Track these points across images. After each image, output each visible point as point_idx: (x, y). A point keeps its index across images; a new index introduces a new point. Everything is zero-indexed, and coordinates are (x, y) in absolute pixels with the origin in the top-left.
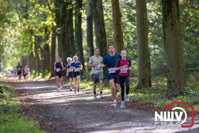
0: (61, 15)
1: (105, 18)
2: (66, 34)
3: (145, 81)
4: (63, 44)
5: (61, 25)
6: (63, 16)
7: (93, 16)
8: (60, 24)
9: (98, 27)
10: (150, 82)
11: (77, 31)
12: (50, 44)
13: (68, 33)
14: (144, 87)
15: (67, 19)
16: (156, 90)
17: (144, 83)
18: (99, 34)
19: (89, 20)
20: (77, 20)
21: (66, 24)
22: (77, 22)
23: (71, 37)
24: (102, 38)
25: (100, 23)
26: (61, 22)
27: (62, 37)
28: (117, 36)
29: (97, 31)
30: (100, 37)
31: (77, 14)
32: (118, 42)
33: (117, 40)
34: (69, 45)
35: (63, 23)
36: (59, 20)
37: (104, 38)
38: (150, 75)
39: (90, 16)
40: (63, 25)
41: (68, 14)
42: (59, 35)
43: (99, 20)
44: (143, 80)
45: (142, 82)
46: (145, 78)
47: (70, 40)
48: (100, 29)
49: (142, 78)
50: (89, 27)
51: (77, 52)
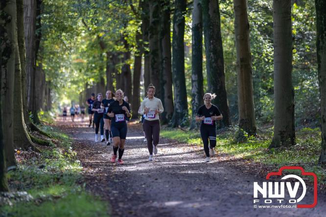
0: (151, 20)
2: (159, 52)
3: (285, 135)
4: (153, 69)
5: (151, 37)
7: (204, 24)
8: (149, 35)
9: (210, 44)
10: (293, 137)
11: (176, 48)
12: (132, 66)
13: (162, 51)
14: (283, 144)
15: (160, 28)
16: (303, 149)
17: (282, 137)
18: (212, 55)
19: (197, 31)
20: (177, 29)
21: (159, 36)
22: (177, 34)
23: (166, 57)
24: (216, 61)
25: (215, 36)
26: (150, 33)
27: (152, 56)
28: (241, 59)
29: (209, 50)
30: (213, 60)
31: (177, 20)
32: (243, 69)
33: (242, 66)
34: (162, 70)
35: (153, 34)
36: (147, 29)
37: (219, 61)
38: (293, 126)
39: (198, 24)
40: (155, 36)
41: (162, 20)
42: (146, 52)
43: (213, 31)
44: (281, 133)
45: (279, 137)
46: (285, 130)
47: (164, 61)
48: (214, 46)
49: (280, 130)
50: (195, 43)
51: (176, 82)
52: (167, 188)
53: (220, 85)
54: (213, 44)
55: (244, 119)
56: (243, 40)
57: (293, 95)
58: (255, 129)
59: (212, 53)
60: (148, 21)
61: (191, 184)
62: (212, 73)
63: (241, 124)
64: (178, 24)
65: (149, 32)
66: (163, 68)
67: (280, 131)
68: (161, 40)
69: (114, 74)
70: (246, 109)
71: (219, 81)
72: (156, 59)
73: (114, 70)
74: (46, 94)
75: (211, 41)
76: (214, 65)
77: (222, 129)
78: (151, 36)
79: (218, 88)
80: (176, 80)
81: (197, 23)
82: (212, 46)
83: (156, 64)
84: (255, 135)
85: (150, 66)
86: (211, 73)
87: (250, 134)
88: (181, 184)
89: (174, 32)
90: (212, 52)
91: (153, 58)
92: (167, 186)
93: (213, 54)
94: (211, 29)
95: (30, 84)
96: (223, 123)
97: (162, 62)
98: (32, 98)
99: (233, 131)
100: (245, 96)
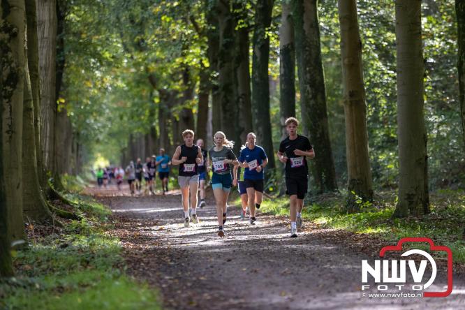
0: (222, 41)
1: (324, 50)
2: (233, 87)
3: (415, 199)
4: (225, 111)
5: (221, 66)
6: (226, 46)
7: (296, 44)
8: (219, 62)
9: (306, 73)
10: (426, 203)
11: (257, 80)
13: (237, 85)
14: (411, 213)
15: (235, 51)
16: (441, 220)
17: (411, 203)
18: (309, 88)
19: (287, 55)
20: (258, 54)
21: (233, 65)
22: (258, 60)
23: (243, 94)
24: (314, 97)
25: (312, 62)
26: (221, 60)
27: (223, 93)
28: (350, 92)
29: (305, 81)
30: (310, 96)
31: (259, 40)
32: (353, 108)
33: (351, 102)
34: (238, 113)
35: (224, 62)
36: (216, 54)
37: (319, 97)
38: (426, 187)
39: (288, 45)
40: (226, 65)
41: (237, 40)
42: (215, 88)
43: (310, 54)
44: (410, 197)
45: (406, 202)
46: (414, 193)
47: (241, 100)
48: (312, 76)
49: (407, 192)
50: (285, 72)
51: (257, 129)
52: (243, 271)
53: (320, 131)
54: (309, 72)
55: (356, 179)
56: (352, 64)
57: (426, 142)
58: (371, 193)
59: (308, 86)
60: (218, 43)
61: (279, 265)
62: (309, 114)
63: (351, 186)
64: (259, 46)
65: (218, 59)
66: (239, 109)
67: (408, 195)
68: (235, 70)
69: (170, 121)
70: (358, 164)
71: (319, 125)
72: (229, 98)
73: (169, 116)
74: (73, 151)
75: (308, 69)
76: (312, 102)
77: (324, 194)
78: (221, 64)
79: (318, 136)
80: (258, 126)
81: (286, 43)
82: (308, 76)
83: (228, 104)
84: (371, 202)
85: (221, 108)
86: (307, 113)
87: (364, 200)
88: (264, 266)
89: (254, 57)
90: (308, 83)
91: (225, 97)
92: (244, 269)
93: (310, 86)
94: (307, 50)
95: (48, 135)
96: (325, 186)
97: (238, 101)
98: (51, 155)
99: (341, 197)
100: (356, 145)
